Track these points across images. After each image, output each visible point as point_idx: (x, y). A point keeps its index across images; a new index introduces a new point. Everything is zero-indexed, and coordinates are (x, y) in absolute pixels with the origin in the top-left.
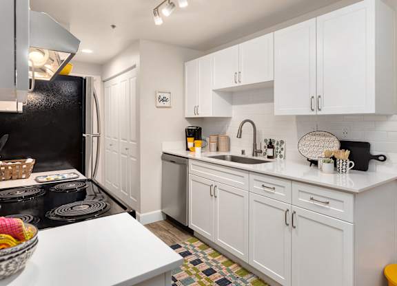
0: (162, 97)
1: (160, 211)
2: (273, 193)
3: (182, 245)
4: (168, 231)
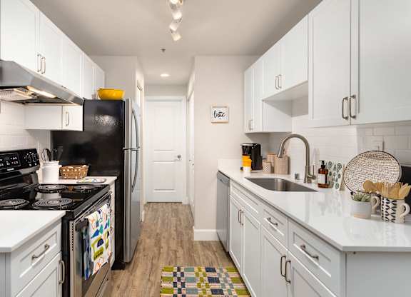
0: (217, 112)
1: (215, 231)
2: (276, 230)
3: (218, 271)
4: (214, 252)
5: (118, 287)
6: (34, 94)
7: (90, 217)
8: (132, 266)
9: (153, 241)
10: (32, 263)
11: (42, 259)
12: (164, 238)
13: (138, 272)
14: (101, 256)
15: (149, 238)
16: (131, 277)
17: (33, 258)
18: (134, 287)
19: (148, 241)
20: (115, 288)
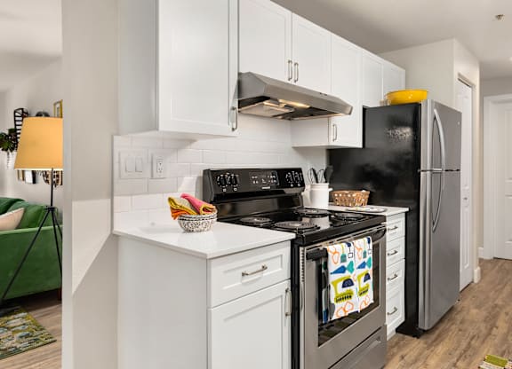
5: (403, 357)
6: (287, 106)
7: (331, 248)
8: (433, 337)
9: (484, 313)
10: (242, 279)
11: (257, 280)
12: (507, 314)
13: (441, 349)
14: (347, 300)
15: (478, 307)
16: (426, 352)
17: (243, 274)
18: (426, 365)
19: (474, 311)
20: (397, 358)
